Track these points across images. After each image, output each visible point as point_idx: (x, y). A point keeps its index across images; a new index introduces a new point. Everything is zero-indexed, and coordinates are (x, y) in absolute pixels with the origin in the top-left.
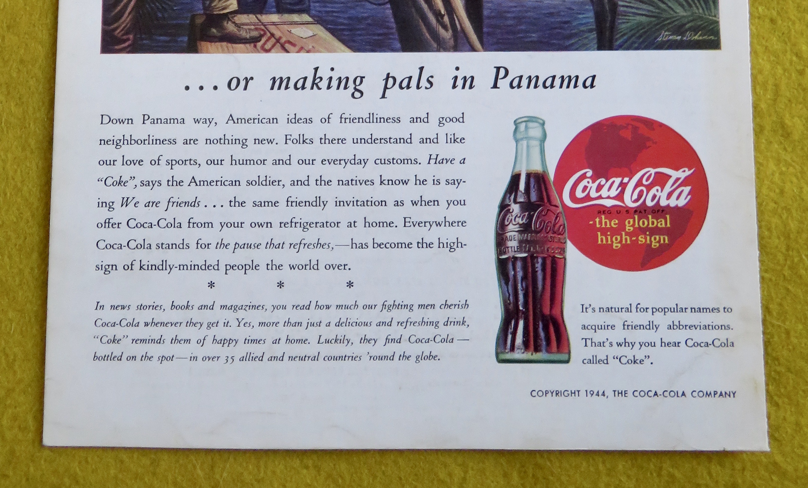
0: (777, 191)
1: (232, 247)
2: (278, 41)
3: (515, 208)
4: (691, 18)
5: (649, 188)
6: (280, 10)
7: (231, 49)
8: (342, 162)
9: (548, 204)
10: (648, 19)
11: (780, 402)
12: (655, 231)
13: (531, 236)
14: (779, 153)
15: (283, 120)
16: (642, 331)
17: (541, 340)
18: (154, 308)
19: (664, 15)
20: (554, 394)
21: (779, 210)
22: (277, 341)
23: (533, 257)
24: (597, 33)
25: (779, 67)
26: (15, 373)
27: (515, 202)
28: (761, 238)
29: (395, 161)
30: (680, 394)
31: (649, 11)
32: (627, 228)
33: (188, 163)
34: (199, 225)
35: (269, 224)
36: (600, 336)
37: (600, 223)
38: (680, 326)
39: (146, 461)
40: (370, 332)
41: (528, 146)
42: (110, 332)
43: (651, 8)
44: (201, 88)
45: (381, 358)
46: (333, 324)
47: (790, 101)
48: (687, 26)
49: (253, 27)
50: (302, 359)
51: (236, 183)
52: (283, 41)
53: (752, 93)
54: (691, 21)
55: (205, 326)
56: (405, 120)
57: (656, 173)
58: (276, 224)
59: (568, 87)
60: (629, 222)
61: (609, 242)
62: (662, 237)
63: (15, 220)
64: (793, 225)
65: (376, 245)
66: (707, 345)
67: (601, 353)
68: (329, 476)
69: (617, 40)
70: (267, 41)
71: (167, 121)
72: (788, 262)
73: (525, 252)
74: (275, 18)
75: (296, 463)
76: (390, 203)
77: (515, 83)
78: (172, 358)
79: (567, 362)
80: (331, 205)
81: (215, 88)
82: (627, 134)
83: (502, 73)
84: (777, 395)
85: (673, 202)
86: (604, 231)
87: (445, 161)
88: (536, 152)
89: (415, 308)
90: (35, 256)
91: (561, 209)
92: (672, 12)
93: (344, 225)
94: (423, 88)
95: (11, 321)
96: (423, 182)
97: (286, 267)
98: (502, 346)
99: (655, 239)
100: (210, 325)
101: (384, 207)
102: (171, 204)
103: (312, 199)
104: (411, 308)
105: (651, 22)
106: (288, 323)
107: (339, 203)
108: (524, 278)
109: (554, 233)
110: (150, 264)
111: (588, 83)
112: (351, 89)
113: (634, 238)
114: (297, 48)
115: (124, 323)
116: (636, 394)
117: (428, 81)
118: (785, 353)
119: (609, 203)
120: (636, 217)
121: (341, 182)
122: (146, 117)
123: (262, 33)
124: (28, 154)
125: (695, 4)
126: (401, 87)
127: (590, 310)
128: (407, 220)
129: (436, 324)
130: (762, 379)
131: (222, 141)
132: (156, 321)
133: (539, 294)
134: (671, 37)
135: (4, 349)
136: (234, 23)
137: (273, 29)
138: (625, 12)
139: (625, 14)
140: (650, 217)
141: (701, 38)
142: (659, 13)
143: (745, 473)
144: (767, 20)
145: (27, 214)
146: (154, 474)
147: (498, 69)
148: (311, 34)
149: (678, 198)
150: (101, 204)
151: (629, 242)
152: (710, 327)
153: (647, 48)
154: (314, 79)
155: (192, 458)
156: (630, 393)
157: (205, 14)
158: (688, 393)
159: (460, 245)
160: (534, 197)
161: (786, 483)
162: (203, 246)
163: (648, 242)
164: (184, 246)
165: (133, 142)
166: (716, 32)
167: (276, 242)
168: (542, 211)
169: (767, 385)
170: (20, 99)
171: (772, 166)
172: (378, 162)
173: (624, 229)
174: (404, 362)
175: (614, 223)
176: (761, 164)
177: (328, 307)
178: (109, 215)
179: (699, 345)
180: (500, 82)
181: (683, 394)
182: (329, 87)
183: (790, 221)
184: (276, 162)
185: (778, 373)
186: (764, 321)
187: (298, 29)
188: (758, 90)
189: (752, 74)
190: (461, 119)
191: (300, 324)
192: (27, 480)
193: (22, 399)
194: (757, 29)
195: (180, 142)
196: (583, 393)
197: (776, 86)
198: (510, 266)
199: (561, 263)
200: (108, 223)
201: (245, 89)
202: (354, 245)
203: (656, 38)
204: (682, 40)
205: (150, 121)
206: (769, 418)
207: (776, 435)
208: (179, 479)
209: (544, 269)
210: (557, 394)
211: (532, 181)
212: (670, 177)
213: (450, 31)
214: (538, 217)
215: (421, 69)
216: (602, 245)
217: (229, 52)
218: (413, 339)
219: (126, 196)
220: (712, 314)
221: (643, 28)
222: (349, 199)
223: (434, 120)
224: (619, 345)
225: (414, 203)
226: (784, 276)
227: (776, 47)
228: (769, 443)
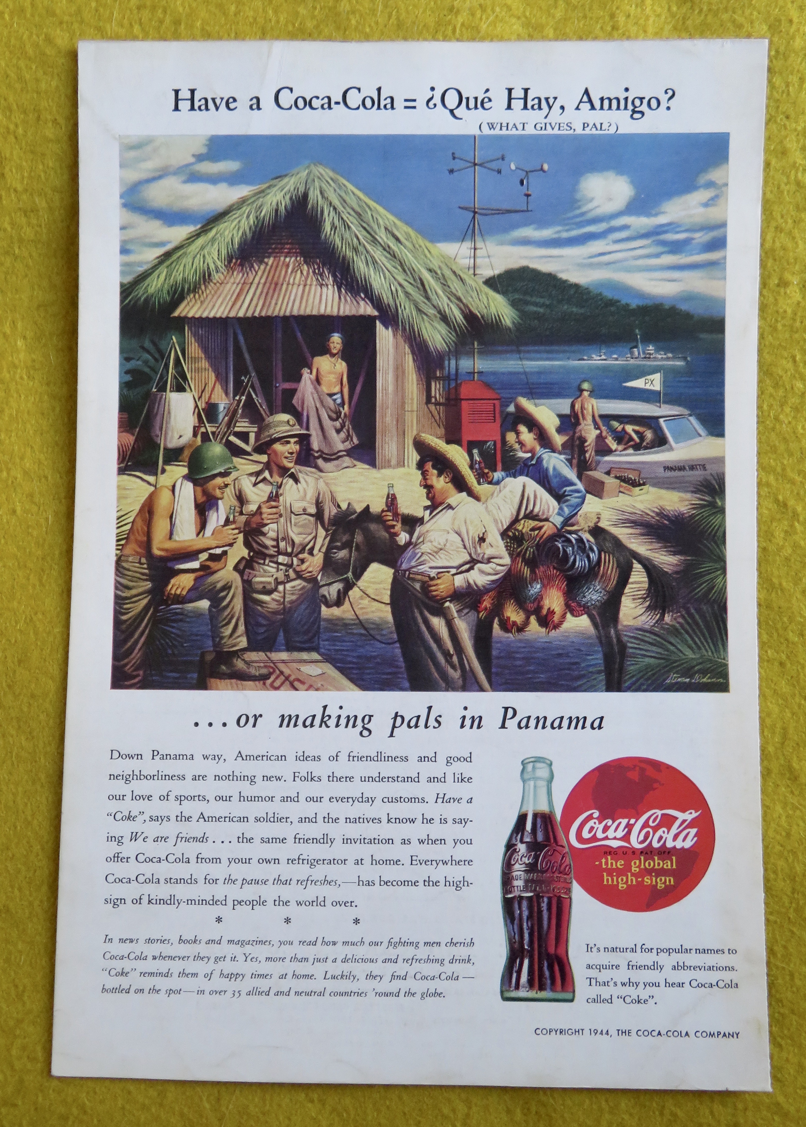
0: (784, 834)
1: (239, 883)
2: (287, 678)
3: (522, 848)
4: (701, 661)
5: (655, 829)
6: (290, 648)
7: (240, 686)
8: (350, 800)
9: (554, 845)
10: (657, 661)
11: (783, 1043)
12: (661, 872)
13: (537, 876)
14: (785, 797)
15: (291, 758)
16: (646, 971)
17: (546, 978)
18: (163, 942)
19: (673, 658)
20: (558, 1032)
21: (786, 853)
22: (283, 977)
23: (538, 897)
24: (606, 674)
25: (787, 710)
26: (24, 1004)
27: (522, 842)
28: (767, 880)
29: (402, 800)
30: (683, 1034)
31: (657, 653)
32: (633, 869)
33: (196, 798)
34: (208, 861)
35: (276, 861)
36: (604, 976)
37: (607, 863)
38: (684, 967)
39: (152, 1093)
40: (376, 969)
41: (535, 787)
42: (118, 965)
43: (660, 650)
44: (210, 725)
45: (386, 995)
46: (339, 961)
47: (798, 744)
48: (696, 668)
49: (262, 665)
50: (308, 994)
51: (244, 819)
52: (292, 678)
53: (760, 736)
54: (701, 663)
55: (212, 960)
56: (413, 759)
57: (663, 815)
58: (283, 861)
59: (576, 728)
60: (635, 863)
61: (615, 883)
62: (668, 879)
63: (25, 853)
64: (799, 869)
65: (382, 883)
66: (711, 986)
67: (605, 992)
68: (334, 1110)
69: (625, 682)
70: (277, 678)
71: (176, 757)
72: (794, 905)
73: (531, 892)
74: (284, 655)
75: (302, 1096)
76: (398, 841)
77: (523, 724)
78: (179, 992)
79: (572, 1000)
80: (338, 841)
81: (224, 725)
82: (634, 776)
83: (510, 713)
84: (780, 1036)
85: (679, 844)
86: (610, 872)
87: (452, 801)
88: (543, 792)
89: (421, 945)
90: (45, 889)
91: (567, 849)
92: (681, 655)
93: (351, 862)
94: (432, 727)
95: (20, 952)
96: (431, 821)
97: (293, 904)
98: (507, 984)
99: (661, 880)
100: (217, 960)
101: (391, 845)
102: (179, 839)
103: (319, 836)
104: (417, 945)
105: (659, 665)
106: (294, 959)
107: (346, 841)
108: (530, 917)
109: (560, 873)
110: (158, 898)
111: (596, 724)
112: (359, 728)
113: (640, 879)
114: (306, 686)
115: (132, 956)
116: (640, 1033)
117: (437, 720)
118: (789, 995)
119: (615, 844)
120: (642, 858)
121: (348, 820)
122: (156, 753)
123: (271, 670)
124: (39, 787)
125: (704, 646)
126: (409, 726)
127: (595, 950)
128: (414, 858)
129: (442, 962)
130: (766, 1020)
131: (231, 778)
132: (163, 955)
133: (545, 932)
134: (679, 680)
135: (14, 980)
136: (243, 660)
137: (282, 667)
138: (633, 653)
139: (634, 656)
140: (656, 858)
141: (709, 681)
142: (667, 655)
143: (747, 1113)
144: (776, 664)
145: (37, 848)
146: (161, 1105)
147: (506, 709)
148: (320, 672)
149: (684, 840)
150: (111, 838)
151: (634, 883)
152: (715, 969)
153: (655, 690)
154: (323, 718)
155: (199, 1089)
156: (634, 1033)
157: (214, 651)
158: (692, 1034)
159: (466, 883)
160: (540, 837)
161: (788, 1123)
162: (211, 881)
163: (654, 883)
164: (192, 881)
165: (142, 777)
166: (724, 674)
167: (283, 879)
168: (549, 851)
169: (770, 1026)
170: (30, 733)
171: (779, 808)
172: (386, 800)
173: (630, 870)
174: (410, 999)
175: (620, 864)
176: (768, 807)
177: (334, 944)
178: (118, 849)
179: (703, 985)
180: (508, 723)
181: (687, 1034)
182: (337, 726)
183: (796, 864)
184: (285, 799)
185: (783, 1015)
186: (768, 963)
187: (308, 667)
188: (766, 733)
189: (760, 717)
190: (469, 759)
191: (306, 960)
192: (36, 1109)
193: (31, 1029)
194: (765, 672)
195: (189, 777)
196: (587, 1032)
197: (784, 729)
198: (516, 906)
199: (566, 903)
200: (117, 858)
201: (254, 726)
202: (361, 883)
203: (665, 680)
204: (690, 682)
205: (159, 756)
206: (772, 1057)
207: (779, 1076)
208: (186, 1110)
209: (549, 909)
210: (561, 1032)
211: (539, 820)
212: (676, 818)
213: (459, 671)
214: (544, 857)
215: (430, 708)
216: (608, 885)
217: (238, 689)
218: (418, 976)
219: (135, 831)
220: (716, 955)
221: (652, 670)
222: (357, 836)
223: (441, 759)
224: (623, 984)
225: (421, 842)
226: (789, 918)
227: (784, 690)
228: (772, 1084)
